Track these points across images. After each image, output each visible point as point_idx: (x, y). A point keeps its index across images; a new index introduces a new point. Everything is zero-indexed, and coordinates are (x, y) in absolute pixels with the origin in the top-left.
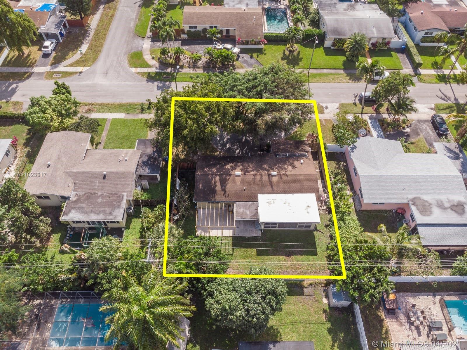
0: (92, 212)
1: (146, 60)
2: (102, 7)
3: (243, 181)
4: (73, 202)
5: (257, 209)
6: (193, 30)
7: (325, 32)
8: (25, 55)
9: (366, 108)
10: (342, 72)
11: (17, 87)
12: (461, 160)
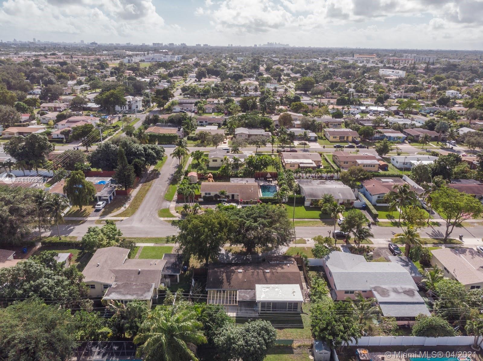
0: (127, 294)
1: (172, 213)
2: (140, 185)
3: (244, 276)
4: (113, 288)
5: (255, 294)
6: (208, 196)
7: (304, 197)
8: (82, 211)
9: (338, 241)
10: (319, 220)
11: (74, 228)
12: (410, 266)
